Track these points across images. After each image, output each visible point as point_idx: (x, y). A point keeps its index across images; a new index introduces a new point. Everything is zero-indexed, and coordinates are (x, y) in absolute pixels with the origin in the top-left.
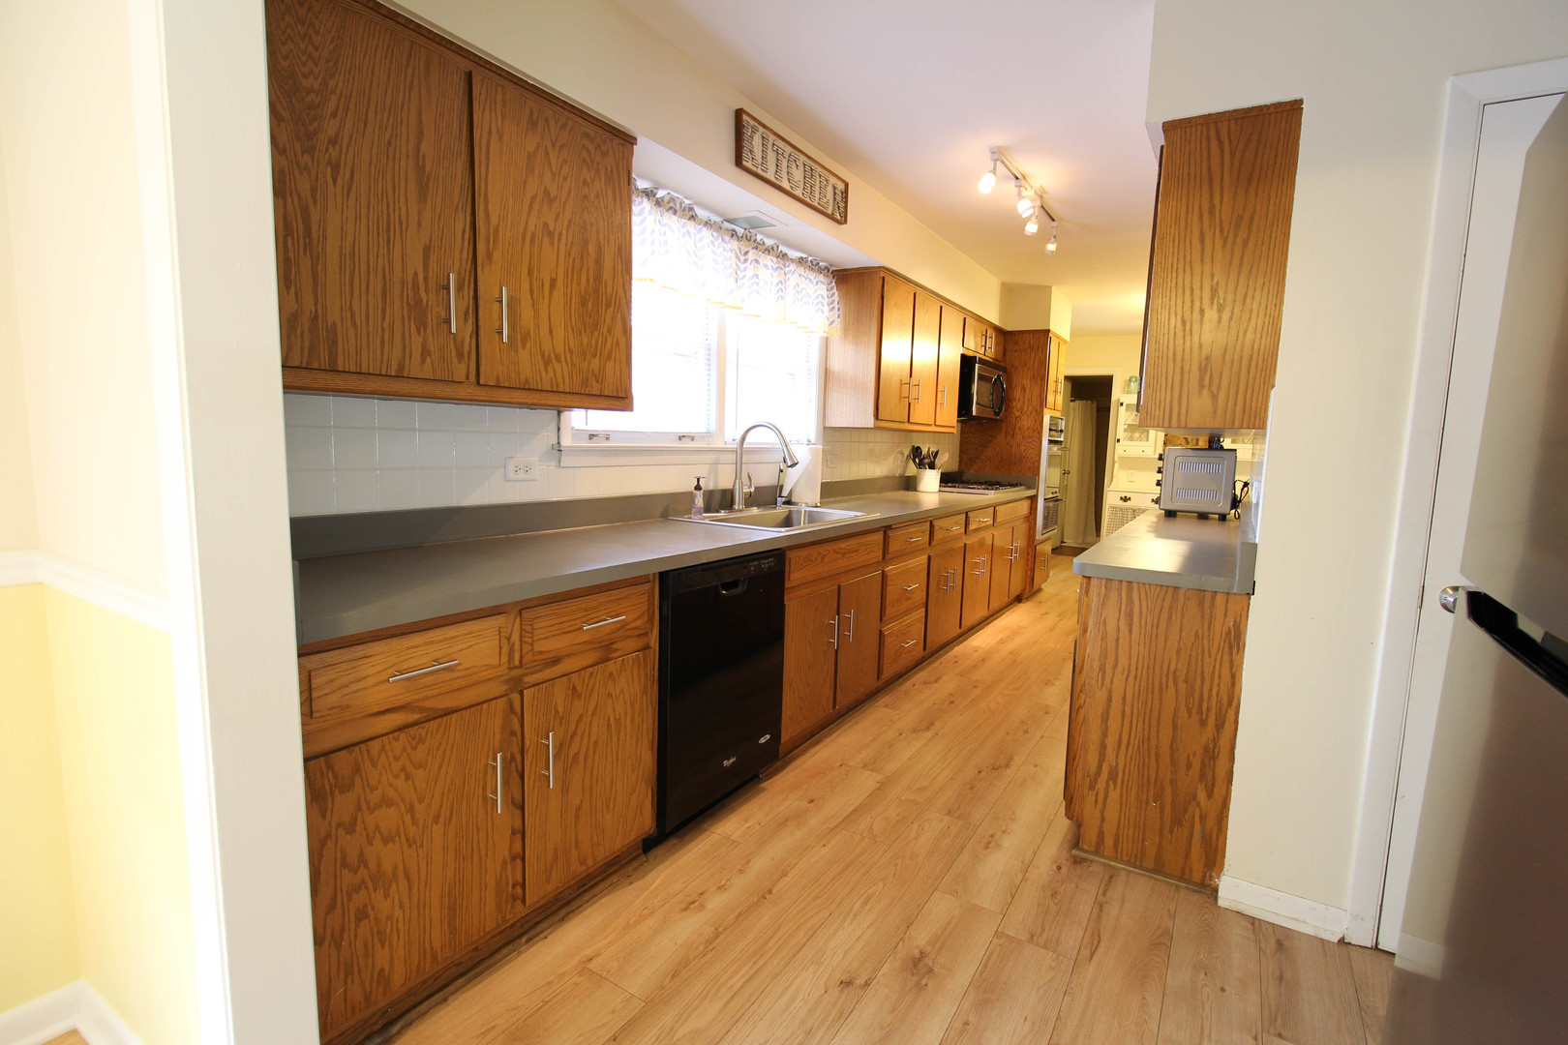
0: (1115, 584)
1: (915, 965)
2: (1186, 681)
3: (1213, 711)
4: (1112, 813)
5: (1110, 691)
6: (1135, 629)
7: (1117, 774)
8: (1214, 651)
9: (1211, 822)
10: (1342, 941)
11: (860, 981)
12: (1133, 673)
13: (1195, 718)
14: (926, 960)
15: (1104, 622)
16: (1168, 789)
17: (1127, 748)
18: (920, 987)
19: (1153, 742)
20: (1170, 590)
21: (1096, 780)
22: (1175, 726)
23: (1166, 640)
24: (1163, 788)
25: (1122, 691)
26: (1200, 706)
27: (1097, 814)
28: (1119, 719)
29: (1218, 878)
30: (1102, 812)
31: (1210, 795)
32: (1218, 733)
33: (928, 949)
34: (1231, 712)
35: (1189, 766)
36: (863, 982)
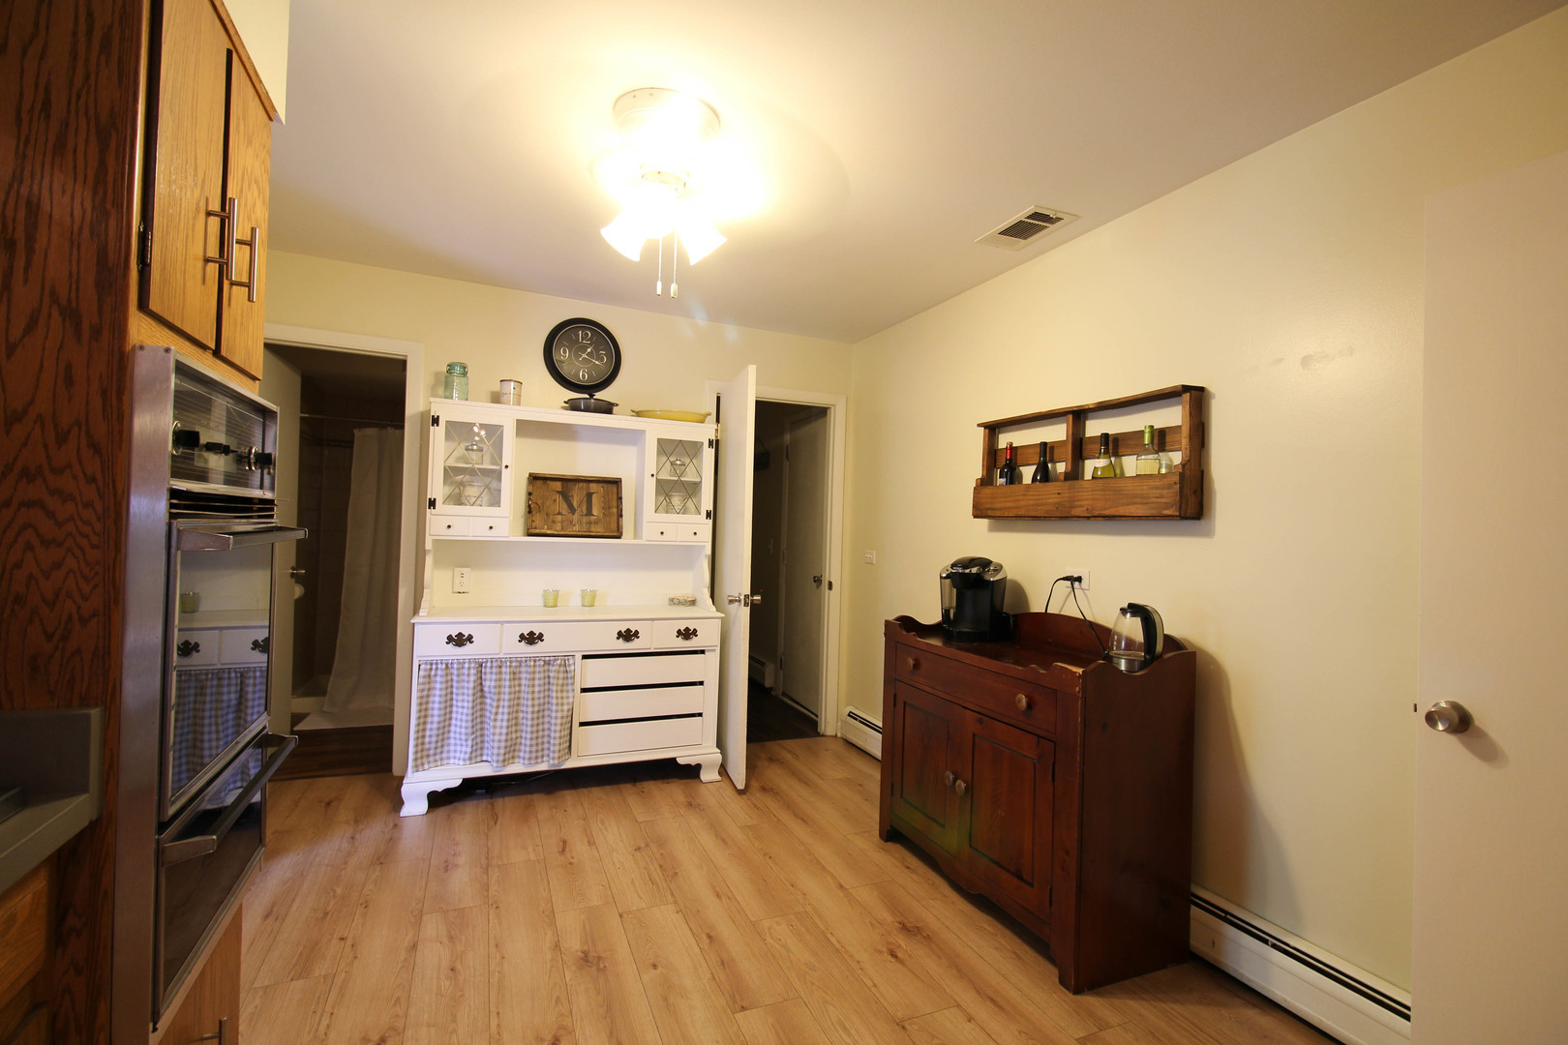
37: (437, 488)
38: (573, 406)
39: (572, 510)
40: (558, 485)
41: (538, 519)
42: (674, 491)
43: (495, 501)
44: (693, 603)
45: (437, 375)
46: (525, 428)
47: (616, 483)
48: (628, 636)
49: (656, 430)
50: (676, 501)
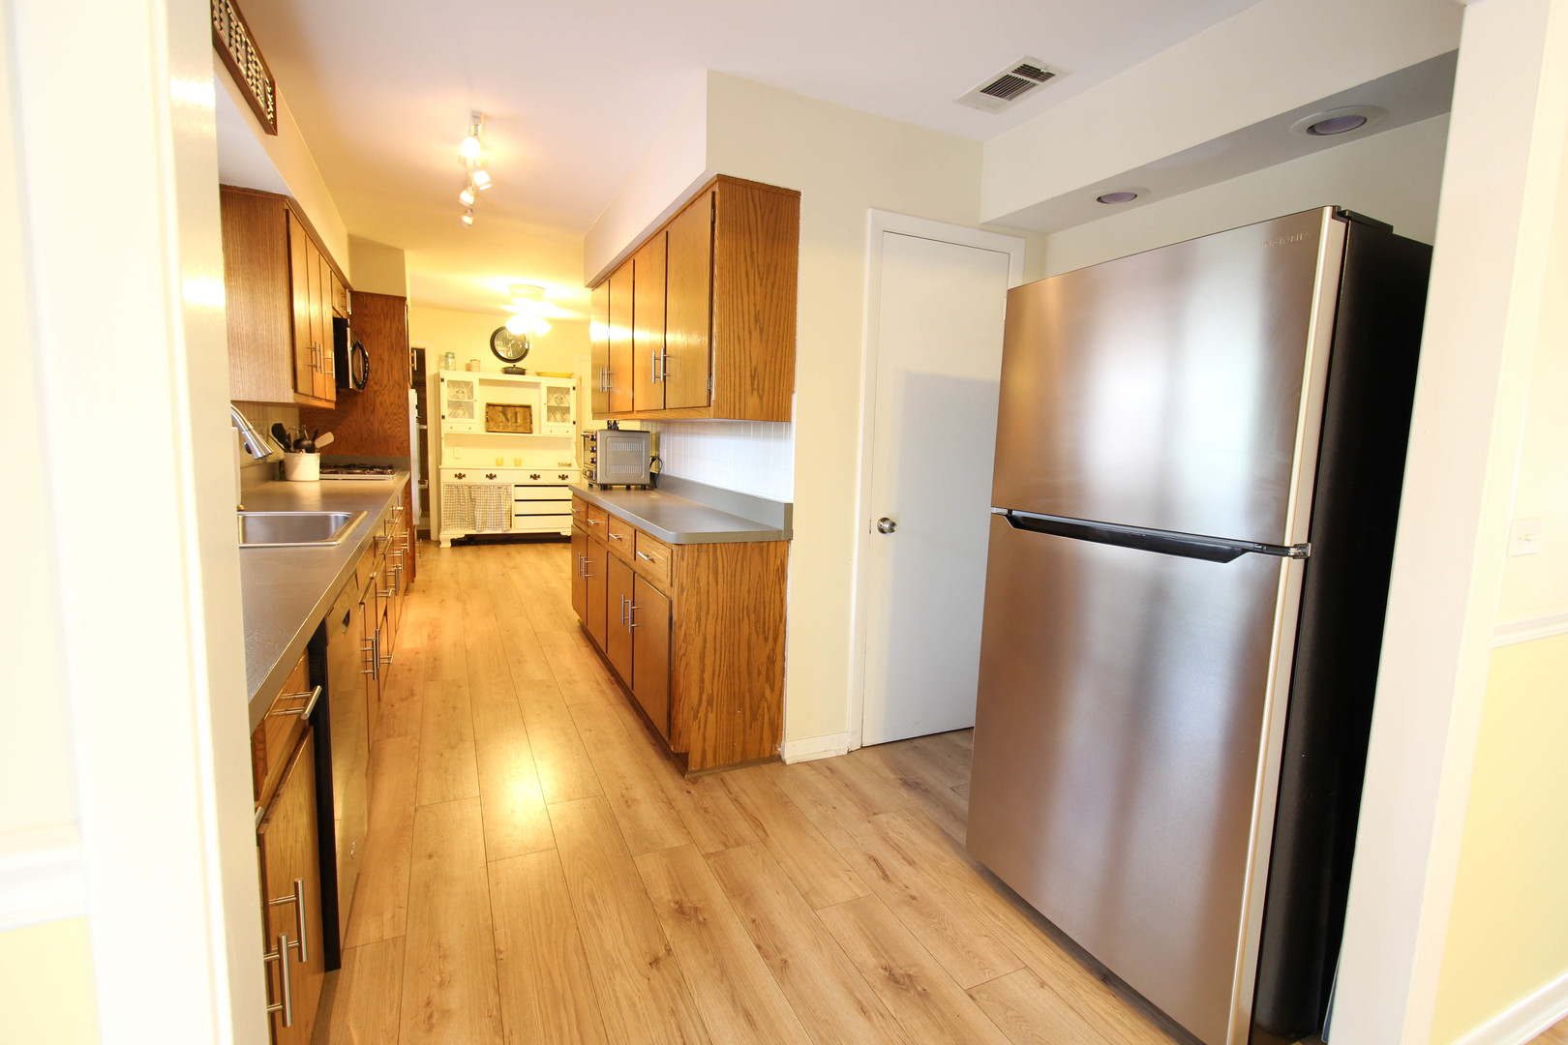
0: (705, 546)
1: (683, 913)
2: (754, 612)
3: (772, 629)
4: (711, 732)
5: (705, 635)
6: (720, 580)
7: (713, 699)
8: (770, 584)
9: (774, 709)
10: (849, 752)
11: (662, 952)
12: (720, 616)
13: (761, 637)
14: (685, 905)
15: (698, 579)
16: (747, 697)
17: (719, 675)
18: (704, 923)
19: (736, 665)
20: (742, 545)
21: (698, 711)
22: (749, 648)
23: (741, 584)
24: (744, 697)
25: (713, 633)
26: (764, 628)
27: (701, 737)
28: (712, 654)
29: (780, 746)
30: (704, 735)
31: (772, 690)
32: (775, 643)
33: (677, 897)
34: (782, 626)
35: (759, 674)
36: (664, 951)
37: (445, 410)
38: (506, 371)
39: (508, 420)
40: (500, 408)
41: (491, 424)
42: (557, 411)
43: (472, 416)
44: (570, 465)
45: (440, 356)
46: (483, 382)
47: (529, 407)
48: (535, 477)
49: (546, 382)
50: (558, 416)
